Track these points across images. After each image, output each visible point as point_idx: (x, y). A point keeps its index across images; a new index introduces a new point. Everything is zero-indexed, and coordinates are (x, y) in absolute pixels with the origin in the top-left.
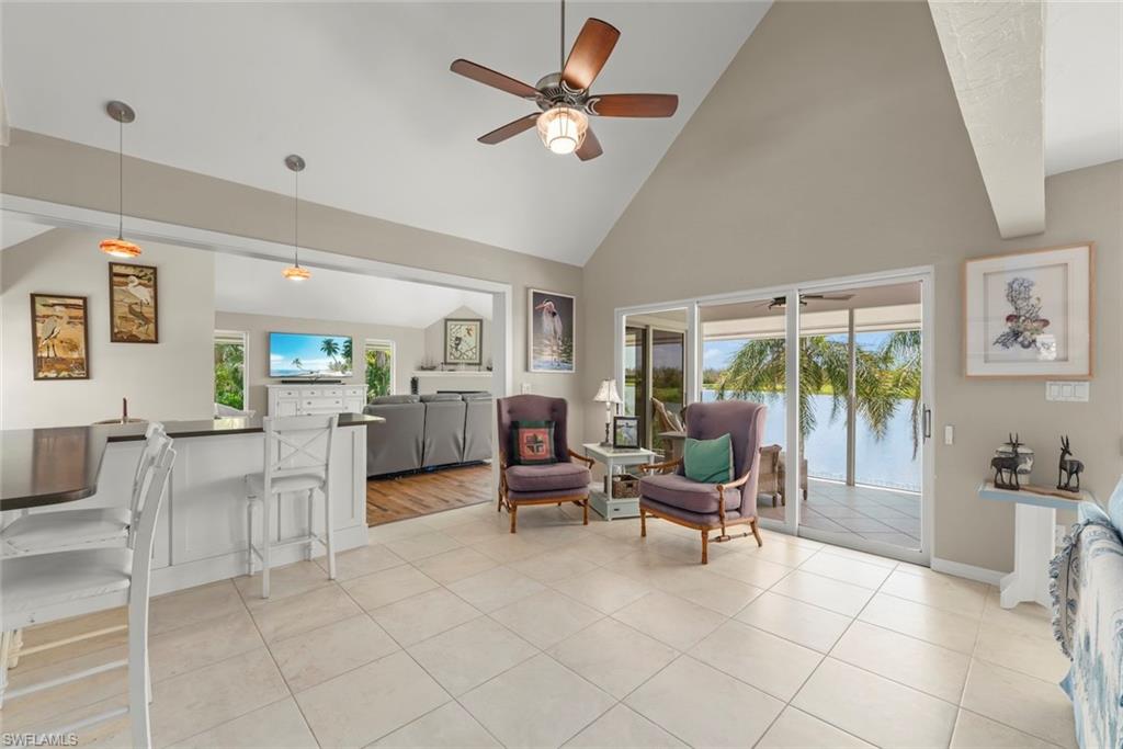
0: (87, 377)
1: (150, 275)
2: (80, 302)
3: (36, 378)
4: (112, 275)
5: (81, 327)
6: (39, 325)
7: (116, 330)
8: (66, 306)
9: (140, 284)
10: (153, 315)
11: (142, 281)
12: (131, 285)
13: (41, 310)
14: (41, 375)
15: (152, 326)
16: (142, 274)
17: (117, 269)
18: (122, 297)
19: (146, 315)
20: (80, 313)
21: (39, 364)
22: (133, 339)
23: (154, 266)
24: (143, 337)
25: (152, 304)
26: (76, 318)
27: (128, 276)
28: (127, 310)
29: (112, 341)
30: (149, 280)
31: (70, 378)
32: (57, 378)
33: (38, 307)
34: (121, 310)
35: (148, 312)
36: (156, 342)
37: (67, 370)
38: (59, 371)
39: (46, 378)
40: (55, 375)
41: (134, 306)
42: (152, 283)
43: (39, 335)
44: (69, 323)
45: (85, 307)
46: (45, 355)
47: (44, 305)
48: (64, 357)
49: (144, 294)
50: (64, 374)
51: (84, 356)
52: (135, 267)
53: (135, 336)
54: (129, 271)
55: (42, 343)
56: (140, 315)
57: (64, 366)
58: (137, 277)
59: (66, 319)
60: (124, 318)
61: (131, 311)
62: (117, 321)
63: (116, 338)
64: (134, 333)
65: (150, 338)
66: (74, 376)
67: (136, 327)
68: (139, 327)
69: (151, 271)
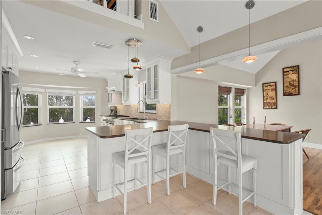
0: (276, 108)
1: (296, 69)
2: (274, 84)
3: (264, 109)
4: (284, 72)
5: (275, 92)
6: (264, 93)
7: (285, 92)
8: (271, 86)
9: (293, 73)
10: (298, 84)
11: (294, 72)
12: (290, 74)
13: (265, 88)
14: (265, 108)
15: (297, 88)
16: (294, 69)
17: (285, 70)
18: (287, 80)
19: (295, 85)
20: (274, 87)
21: (264, 104)
22: (290, 94)
23: (298, 65)
24: (294, 93)
25: (297, 80)
26: (273, 89)
27: (288, 71)
28: (288, 84)
29: (284, 96)
30: (296, 71)
31: (272, 109)
32: (268, 109)
33: (264, 87)
34: (287, 84)
35: (296, 83)
36: (299, 94)
37: (271, 106)
38: (269, 107)
39: (266, 109)
40: (268, 108)
41: (290, 82)
42: (297, 72)
43: (264, 95)
44: (272, 91)
45: (276, 85)
46: (266, 101)
47: (265, 86)
48: (270, 102)
49: (294, 77)
50: (270, 107)
51: (275, 101)
52: (291, 67)
53: (291, 93)
54: (289, 69)
55: (265, 98)
56: (293, 85)
57: (270, 105)
58: (292, 71)
59: (271, 90)
60: (287, 87)
61: (290, 84)
62: (285, 88)
63: (285, 94)
64: (291, 92)
65: (297, 93)
66: (273, 108)
67: (291, 90)
68: (292, 90)
69: (297, 67)
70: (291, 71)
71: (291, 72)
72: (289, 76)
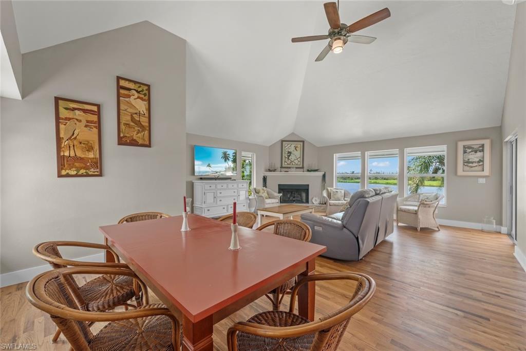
0: (101, 175)
1: (145, 92)
2: (95, 109)
3: (60, 176)
4: (120, 87)
5: (95, 130)
6: (62, 127)
7: (122, 135)
8: (85, 111)
9: (139, 98)
10: (147, 124)
11: (140, 95)
13: (64, 113)
14: (64, 172)
15: (146, 132)
16: (140, 89)
17: (122, 83)
18: (126, 107)
19: (142, 123)
20: (95, 118)
21: (62, 162)
22: (134, 143)
23: (149, 84)
24: (140, 142)
25: (147, 115)
26: (92, 122)
27: (129, 89)
28: (129, 118)
29: (119, 144)
30: (145, 95)
31: (88, 175)
32: (76, 176)
33: (61, 110)
34: (126, 118)
35: (144, 121)
36: (149, 146)
37: (84, 168)
38: (78, 169)
39: (68, 176)
40: (75, 172)
41: (134, 115)
42: (146, 98)
43: (62, 136)
44: (86, 126)
45: (99, 114)
46: (67, 154)
47: (66, 109)
48: (83, 156)
49: (141, 106)
50: (82, 171)
51: (98, 156)
52: (135, 82)
53: (135, 140)
54: (131, 86)
55: (65, 143)
56: (138, 123)
57: (82, 165)
58: (138, 92)
59: (84, 123)
60: (127, 125)
61: (133, 119)
62: (123, 127)
63: (122, 141)
64: (135, 138)
65: (145, 143)
66: (90, 173)
67: (135, 133)
68: (138, 133)
69: (147, 88)
70: (135, 90)
71: (134, 92)
72: (132, 99)
